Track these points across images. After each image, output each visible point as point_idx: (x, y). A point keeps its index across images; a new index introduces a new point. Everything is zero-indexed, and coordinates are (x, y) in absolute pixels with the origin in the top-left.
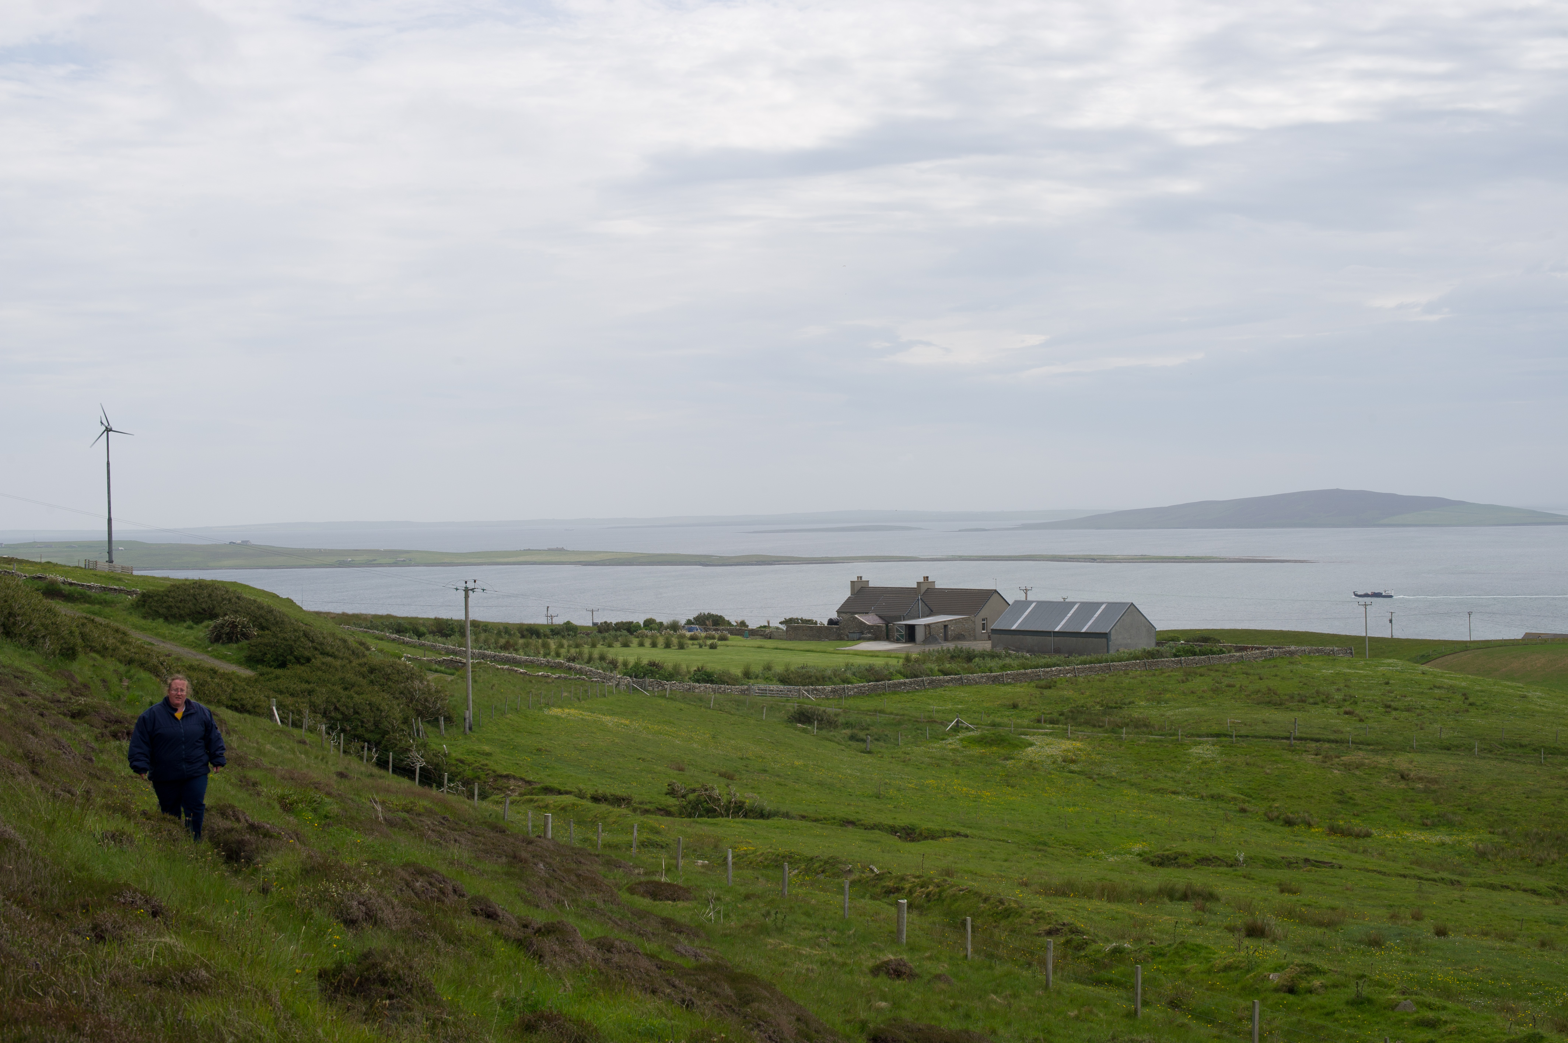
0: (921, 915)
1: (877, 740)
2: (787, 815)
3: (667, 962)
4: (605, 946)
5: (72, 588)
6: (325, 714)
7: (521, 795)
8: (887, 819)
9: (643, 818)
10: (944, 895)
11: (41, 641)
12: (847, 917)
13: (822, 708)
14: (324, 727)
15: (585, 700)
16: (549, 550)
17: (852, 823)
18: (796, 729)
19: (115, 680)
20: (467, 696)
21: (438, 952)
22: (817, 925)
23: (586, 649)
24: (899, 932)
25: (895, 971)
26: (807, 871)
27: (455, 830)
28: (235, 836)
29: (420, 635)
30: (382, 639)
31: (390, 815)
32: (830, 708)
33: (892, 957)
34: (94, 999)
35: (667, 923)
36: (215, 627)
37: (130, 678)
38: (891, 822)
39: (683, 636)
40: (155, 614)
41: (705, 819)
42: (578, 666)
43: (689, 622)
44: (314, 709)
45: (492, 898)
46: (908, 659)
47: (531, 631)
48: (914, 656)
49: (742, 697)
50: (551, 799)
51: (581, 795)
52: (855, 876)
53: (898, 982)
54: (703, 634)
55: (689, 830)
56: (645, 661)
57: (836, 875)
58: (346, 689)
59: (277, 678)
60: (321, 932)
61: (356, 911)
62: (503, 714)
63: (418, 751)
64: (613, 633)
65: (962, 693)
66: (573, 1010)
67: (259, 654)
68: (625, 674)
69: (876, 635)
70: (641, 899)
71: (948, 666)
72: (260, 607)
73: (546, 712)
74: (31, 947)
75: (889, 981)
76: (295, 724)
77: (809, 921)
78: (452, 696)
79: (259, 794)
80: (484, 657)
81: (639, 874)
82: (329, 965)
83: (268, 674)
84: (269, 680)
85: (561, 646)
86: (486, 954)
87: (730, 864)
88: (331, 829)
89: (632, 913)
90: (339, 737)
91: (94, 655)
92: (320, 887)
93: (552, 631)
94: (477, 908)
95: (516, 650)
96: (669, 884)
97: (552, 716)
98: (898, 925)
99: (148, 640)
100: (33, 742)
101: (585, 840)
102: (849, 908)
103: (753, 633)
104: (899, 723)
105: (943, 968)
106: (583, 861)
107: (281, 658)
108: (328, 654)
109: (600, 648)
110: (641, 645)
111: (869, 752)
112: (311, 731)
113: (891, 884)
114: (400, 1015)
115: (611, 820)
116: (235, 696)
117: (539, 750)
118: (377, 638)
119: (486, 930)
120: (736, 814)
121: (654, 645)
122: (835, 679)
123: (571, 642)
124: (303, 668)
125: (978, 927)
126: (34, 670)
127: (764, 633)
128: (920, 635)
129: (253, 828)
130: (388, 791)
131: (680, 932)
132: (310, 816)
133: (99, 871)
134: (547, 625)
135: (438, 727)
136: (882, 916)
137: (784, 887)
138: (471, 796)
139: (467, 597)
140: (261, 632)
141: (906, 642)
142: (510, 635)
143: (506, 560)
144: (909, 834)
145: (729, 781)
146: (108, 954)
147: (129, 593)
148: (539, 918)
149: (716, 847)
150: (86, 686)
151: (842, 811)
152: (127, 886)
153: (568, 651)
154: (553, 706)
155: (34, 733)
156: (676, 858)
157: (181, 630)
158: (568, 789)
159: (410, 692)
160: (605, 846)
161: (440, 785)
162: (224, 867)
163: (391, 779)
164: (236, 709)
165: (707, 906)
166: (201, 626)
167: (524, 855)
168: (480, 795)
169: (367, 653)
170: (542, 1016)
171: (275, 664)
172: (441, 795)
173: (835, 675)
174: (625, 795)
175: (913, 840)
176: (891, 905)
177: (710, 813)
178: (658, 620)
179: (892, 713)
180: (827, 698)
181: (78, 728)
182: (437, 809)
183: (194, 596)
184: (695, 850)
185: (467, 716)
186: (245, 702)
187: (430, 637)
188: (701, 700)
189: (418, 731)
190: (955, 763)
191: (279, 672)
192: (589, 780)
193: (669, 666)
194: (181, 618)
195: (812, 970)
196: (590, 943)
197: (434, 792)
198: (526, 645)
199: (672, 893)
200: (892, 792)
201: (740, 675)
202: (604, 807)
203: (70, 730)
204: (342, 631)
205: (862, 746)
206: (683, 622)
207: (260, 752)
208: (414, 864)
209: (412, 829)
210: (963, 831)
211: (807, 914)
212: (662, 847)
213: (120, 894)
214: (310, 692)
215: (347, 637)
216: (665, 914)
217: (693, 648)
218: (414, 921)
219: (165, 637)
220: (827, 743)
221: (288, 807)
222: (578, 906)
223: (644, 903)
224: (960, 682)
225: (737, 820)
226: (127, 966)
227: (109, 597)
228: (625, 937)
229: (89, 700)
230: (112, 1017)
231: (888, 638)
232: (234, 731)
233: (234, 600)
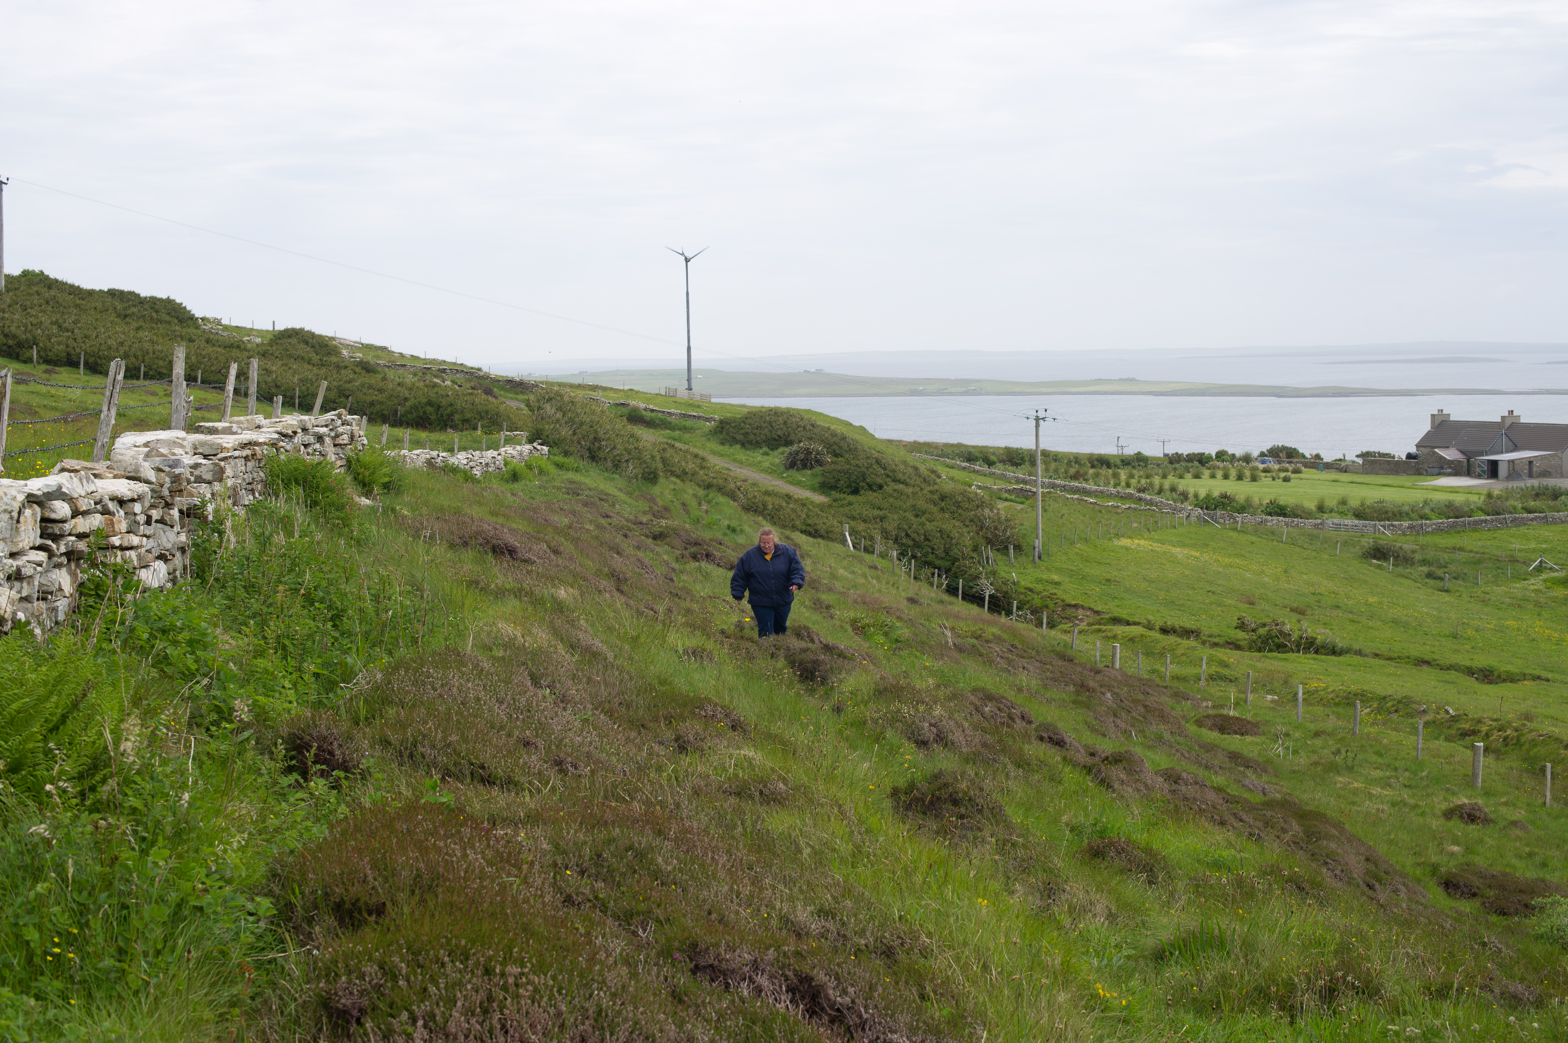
0: (1497, 759)
1: (1455, 578)
2: (1359, 653)
3: (1234, 796)
4: (1172, 777)
5: (654, 414)
6: (896, 540)
7: (1089, 624)
8: (1464, 660)
9: (1211, 651)
10: (1523, 739)
11: (625, 465)
12: (1420, 758)
13: (1398, 545)
14: (895, 553)
15: (1155, 531)
16: (1120, 380)
17: (1427, 663)
18: (1371, 565)
19: (693, 503)
20: (1037, 525)
21: (1007, 776)
22: (1389, 765)
23: (1157, 480)
24: (1475, 775)
25: (1469, 815)
26: (1379, 710)
27: (1023, 657)
28: (810, 656)
29: (990, 464)
30: (952, 467)
31: (959, 641)
32: (1407, 544)
33: (1466, 801)
34: (678, 805)
35: (1235, 757)
36: (790, 453)
37: (709, 502)
38: (1468, 663)
39: (1256, 469)
40: (733, 441)
41: (1275, 654)
42: (1148, 497)
43: (1262, 454)
44: (886, 535)
45: (1060, 725)
46: (1489, 496)
47: (1102, 462)
48: (1496, 493)
49: (1315, 532)
50: (1119, 629)
51: (1149, 627)
52: (1429, 717)
53: (1472, 827)
54: (1277, 467)
55: (1259, 665)
56: (1216, 494)
57: (1409, 715)
58: (917, 516)
59: (850, 504)
60: (893, 751)
61: (928, 732)
62: (1073, 543)
63: (987, 578)
64: (1184, 464)
65: (1546, 532)
66: (1141, 838)
67: (832, 481)
68: (1196, 506)
69: (1457, 470)
70: (1209, 732)
71: (1533, 503)
72: (834, 434)
73: (1116, 542)
74: (618, 754)
75: (1462, 825)
76: (867, 550)
77: (1380, 760)
78: (1022, 525)
79: (832, 617)
80: (1054, 486)
81: (1207, 707)
82: (902, 783)
83: (841, 500)
84: (842, 506)
85: (1132, 476)
86: (1055, 779)
87: (1300, 700)
88: (901, 653)
89: (1200, 746)
90: (910, 563)
91: (674, 479)
92: (892, 707)
93: (1122, 461)
94: (1045, 735)
95: (1086, 480)
96: (1237, 718)
97: (1121, 547)
98: (1474, 768)
99: (726, 465)
100: (617, 562)
101: (1154, 671)
102: (1423, 749)
103: (1328, 466)
104: (1478, 562)
105: (1519, 814)
106: (1150, 691)
107: (854, 485)
108: (900, 482)
109: (1171, 479)
110: (1213, 476)
111: (1447, 591)
112: (883, 557)
113: (1467, 726)
114: (970, 835)
115: (1179, 652)
116: (809, 522)
117: (1108, 580)
118: (947, 466)
119: (1054, 756)
120: (1307, 650)
121: (1226, 477)
122: (1412, 515)
123: (1141, 473)
124: (875, 494)
125: (1558, 774)
126: (617, 493)
127: (1339, 466)
128: (1503, 471)
129: (827, 648)
130: (957, 617)
131: (1248, 767)
132: (881, 639)
133: (681, 684)
134: (1118, 456)
135: (1007, 555)
136: (1457, 759)
137: (1355, 725)
138: (1040, 624)
139: (1037, 426)
140: (835, 459)
141: (1488, 478)
142: (1080, 464)
143: (1076, 390)
144: (1487, 676)
145: (1301, 617)
146: (690, 764)
147: (708, 420)
148: (1106, 746)
149: (1286, 682)
150: (667, 509)
151: (1416, 650)
152: (709, 701)
153: (1139, 482)
154: (1123, 536)
155: (618, 553)
156: (1244, 692)
157: (757, 456)
158: (1137, 620)
159: (980, 520)
160: (1173, 678)
161: (1009, 613)
162: (798, 686)
163: (959, 606)
164: (810, 534)
165: (1276, 741)
166: (776, 453)
167: (1092, 684)
168: (1048, 623)
169: (938, 480)
170: (1111, 844)
171: (848, 490)
172: (1009, 623)
173: (1413, 511)
174: (1194, 627)
175: (1491, 682)
176: (1467, 747)
177: (1280, 648)
178: (1230, 452)
179: (1471, 551)
180: (1404, 534)
181: (658, 549)
182: (1005, 636)
183: (770, 423)
184: (1264, 685)
185: (1037, 545)
186: (818, 527)
187: (1000, 465)
188: (1273, 533)
189: (988, 558)
190: (1537, 604)
191: (851, 498)
192: (1158, 611)
193: (1241, 498)
194: (757, 445)
195: (1383, 811)
196: (1156, 773)
197: (1003, 619)
198: (1097, 475)
199: (1241, 727)
200: (1470, 632)
201: (1314, 509)
202: (1172, 639)
203: (652, 551)
204: (913, 459)
205: (1440, 584)
206: (1255, 454)
207: (833, 576)
208: (983, 690)
209: (981, 655)
210: (1544, 674)
211: (1379, 754)
212: (1231, 681)
213: (701, 708)
214: (882, 519)
215: (918, 465)
216: (1232, 748)
217: (1265, 480)
218: (985, 745)
219: (742, 463)
220: (1403, 580)
221: (859, 629)
222: (1145, 737)
223: (1212, 736)
224: (1545, 520)
225: (1308, 656)
226: (708, 776)
227: (689, 423)
228: (1193, 769)
229: (670, 522)
230: (695, 824)
231: (1469, 473)
232: (809, 556)
233: (808, 427)
